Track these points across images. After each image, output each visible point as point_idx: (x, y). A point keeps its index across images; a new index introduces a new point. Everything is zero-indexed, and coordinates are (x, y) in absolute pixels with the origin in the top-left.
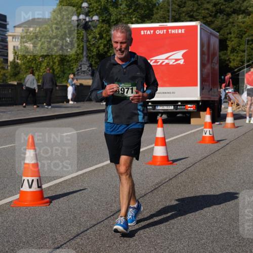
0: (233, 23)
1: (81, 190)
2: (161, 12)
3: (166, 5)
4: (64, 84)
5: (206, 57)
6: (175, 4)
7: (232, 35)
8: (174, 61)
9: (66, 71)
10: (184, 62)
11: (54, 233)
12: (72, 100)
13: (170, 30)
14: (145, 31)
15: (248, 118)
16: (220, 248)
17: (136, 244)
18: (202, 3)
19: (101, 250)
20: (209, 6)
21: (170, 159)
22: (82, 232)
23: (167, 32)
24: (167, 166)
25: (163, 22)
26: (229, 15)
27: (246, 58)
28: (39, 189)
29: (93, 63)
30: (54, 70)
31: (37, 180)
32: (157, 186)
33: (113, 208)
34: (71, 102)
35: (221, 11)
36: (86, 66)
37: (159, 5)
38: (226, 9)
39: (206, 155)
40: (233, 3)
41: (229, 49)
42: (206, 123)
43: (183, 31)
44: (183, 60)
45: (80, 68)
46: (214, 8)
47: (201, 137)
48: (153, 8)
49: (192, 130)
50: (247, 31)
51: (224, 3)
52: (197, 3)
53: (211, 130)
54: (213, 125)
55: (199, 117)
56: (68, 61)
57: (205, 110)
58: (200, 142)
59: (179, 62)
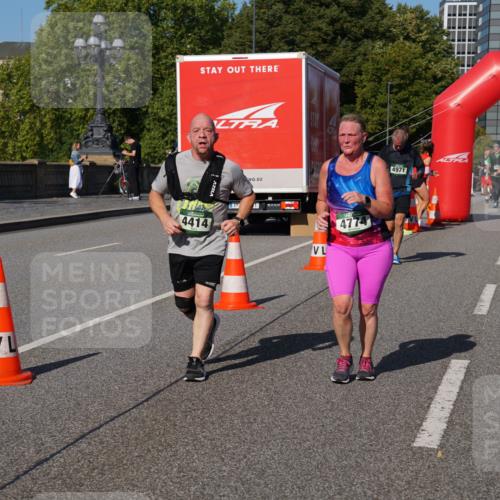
0: (365, 55)
1: (89, 356)
2: (238, 34)
3: (246, 23)
4: (63, 163)
5: (317, 116)
6: (262, 19)
7: (364, 76)
8: (260, 122)
9: (64, 139)
10: (278, 124)
11: (38, 433)
13: (252, 67)
14: (208, 68)
16: (338, 456)
17: (188, 451)
18: (310, 20)
19: (125, 462)
20: (322, 24)
21: (253, 297)
22: (90, 432)
23: (248, 69)
24: (246, 312)
25: (241, 53)
26: (357, 40)
27: (389, 117)
28: (12, 355)
29: (115, 125)
30: (42, 137)
31: (9, 338)
32: (227, 348)
33: (147, 387)
35: (344, 34)
36: (101, 130)
37: (233, 20)
38: (354, 29)
39: (316, 290)
40: (365, 18)
41: (359, 101)
42: (316, 234)
43: (275, 70)
44: (276, 121)
45: (90, 133)
46: (331, 28)
47: (308, 259)
48: (222, 25)
49: (291, 246)
50: (388, 70)
51: (349, 19)
52: (302, 19)
55: (306, 223)
56: (69, 121)
59: (268, 124)
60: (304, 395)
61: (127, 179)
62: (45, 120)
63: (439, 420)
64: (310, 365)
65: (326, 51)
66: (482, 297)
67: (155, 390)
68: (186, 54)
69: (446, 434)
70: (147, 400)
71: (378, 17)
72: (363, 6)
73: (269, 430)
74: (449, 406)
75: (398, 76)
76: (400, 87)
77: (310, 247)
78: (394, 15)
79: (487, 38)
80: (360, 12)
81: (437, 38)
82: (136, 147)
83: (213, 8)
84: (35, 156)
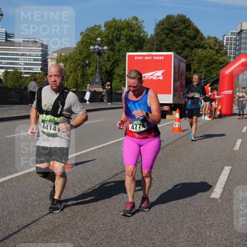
0: (195, 54)
1: (92, 160)
2: (149, 45)
3: (152, 41)
4: (84, 90)
5: (177, 75)
6: (158, 40)
7: (194, 62)
8: (156, 77)
9: (85, 82)
10: (163, 78)
11: (74, 187)
12: (89, 101)
13: (154, 57)
14: (138, 57)
15: (203, 116)
18: (176, 41)
20: (180, 42)
23: (152, 58)
25: (150, 52)
26: (192, 48)
27: (203, 77)
29: (103, 77)
30: (77, 81)
33: (113, 172)
34: (87, 102)
35: (187, 46)
36: (98, 79)
37: (147, 40)
38: (191, 45)
39: (175, 139)
40: (195, 40)
41: (192, 70)
42: (176, 118)
43: (163, 58)
45: (94, 80)
46: (183, 44)
47: (173, 128)
48: (143, 42)
49: (167, 123)
50: (204, 60)
51: (190, 41)
52: (172, 40)
53: (179, 123)
54: (181, 120)
55: (172, 114)
56: (87, 75)
57: (175, 110)
58: (171, 131)
59: (159, 78)
60: (170, 177)
61: (107, 96)
62: (79, 75)
63: (220, 188)
64: (172, 167)
65: (180, 52)
66: (237, 144)
67: (116, 173)
68: (129, 52)
69: (222, 193)
70: (113, 177)
71: (200, 40)
72: (195, 36)
73: (157, 190)
74: (224, 183)
75: (207, 62)
76: (208, 66)
77: (174, 123)
78: (206, 40)
79: (240, 49)
80: (194, 38)
81: (221, 48)
82: (111, 85)
83: (140, 36)
84: (74, 88)
